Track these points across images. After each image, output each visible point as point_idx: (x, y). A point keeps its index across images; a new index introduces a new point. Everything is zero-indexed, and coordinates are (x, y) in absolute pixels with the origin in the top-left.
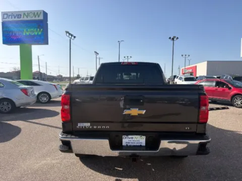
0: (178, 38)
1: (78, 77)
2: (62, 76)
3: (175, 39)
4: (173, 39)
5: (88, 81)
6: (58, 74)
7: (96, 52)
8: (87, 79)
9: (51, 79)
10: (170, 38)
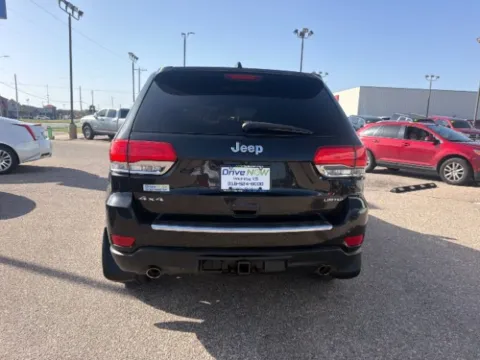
0: (312, 33)
1: (92, 111)
2: (54, 108)
3: (306, 34)
4: (302, 35)
5: (115, 119)
6: (46, 104)
7: (132, 55)
8: (112, 114)
9: (30, 113)
10: (296, 31)
